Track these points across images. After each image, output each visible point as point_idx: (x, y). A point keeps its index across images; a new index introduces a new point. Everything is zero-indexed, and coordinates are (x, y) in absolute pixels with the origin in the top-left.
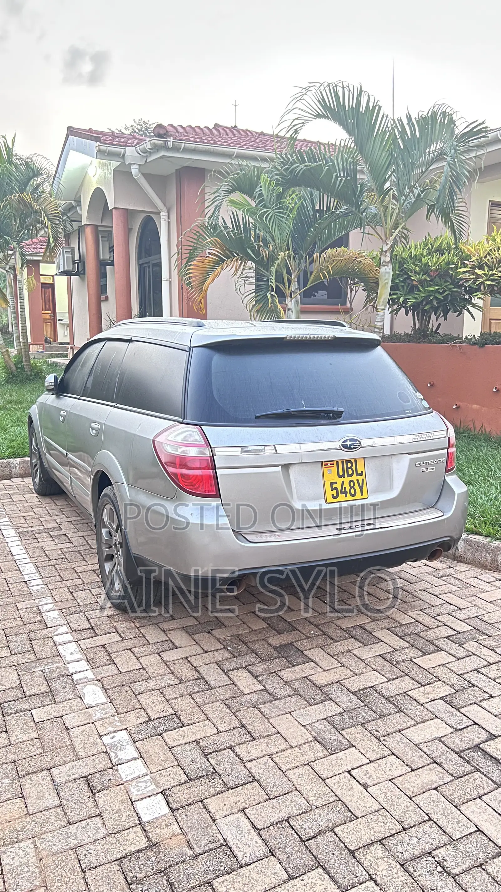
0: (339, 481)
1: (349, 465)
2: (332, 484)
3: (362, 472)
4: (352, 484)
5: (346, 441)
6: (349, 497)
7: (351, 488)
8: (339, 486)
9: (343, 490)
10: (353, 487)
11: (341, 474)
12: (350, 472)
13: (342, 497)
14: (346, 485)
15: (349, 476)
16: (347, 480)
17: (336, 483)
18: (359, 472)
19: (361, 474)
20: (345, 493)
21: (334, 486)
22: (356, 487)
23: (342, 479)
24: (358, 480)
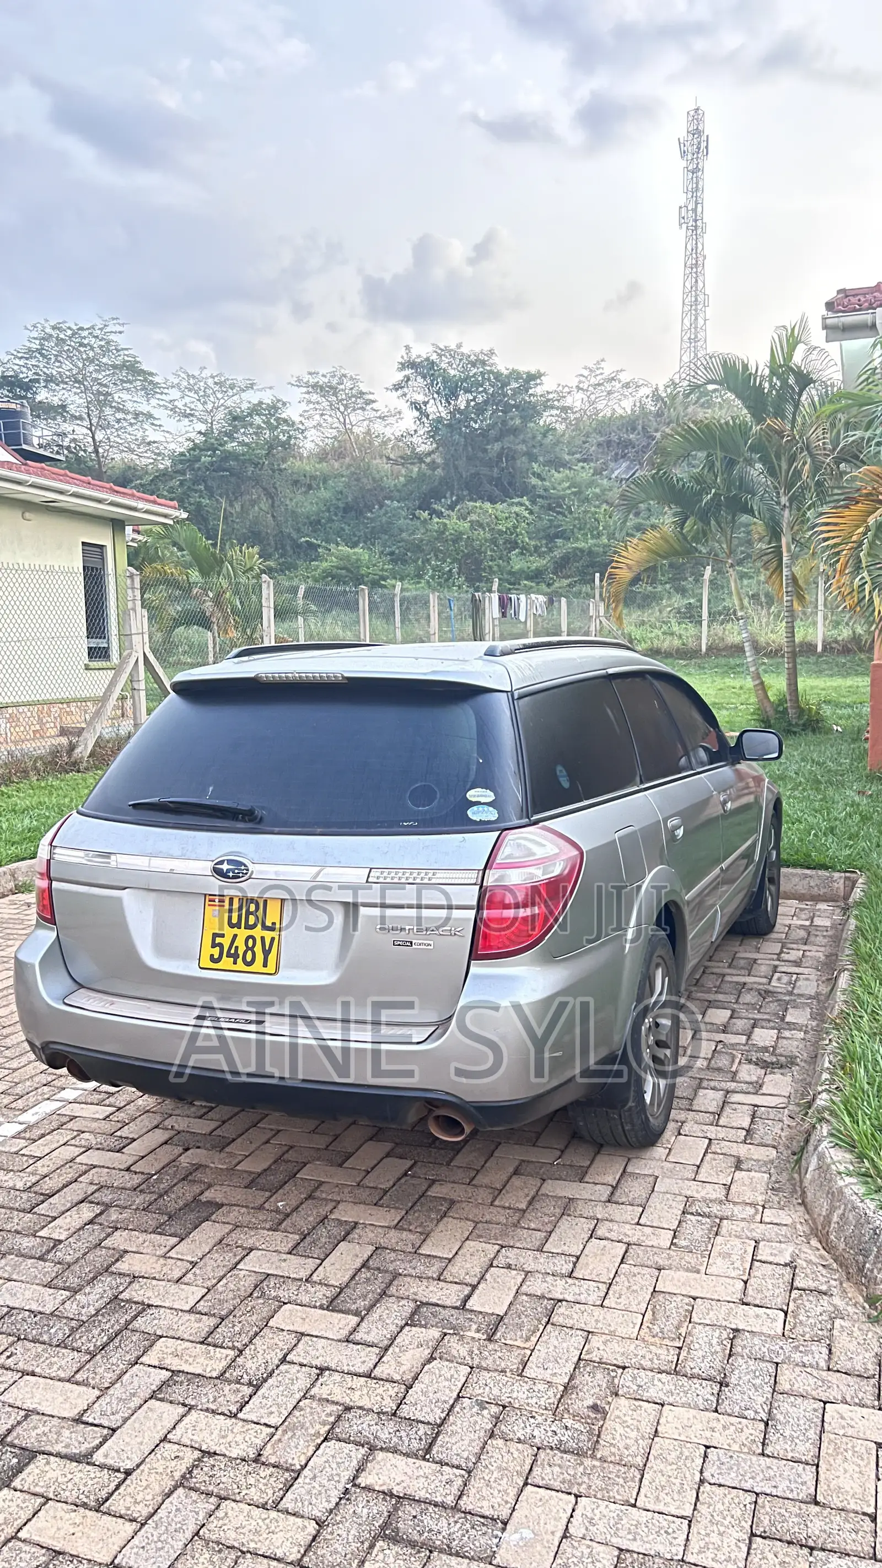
0: (229, 932)
1: (252, 907)
2: (215, 935)
3: (274, 924)
4: (250, 943)
5: (221, 862)
6: (240, 965)
7: (248, 948)
8: (226, 942)
9: (233, 951)
10: (252, 949)
11: (235, 920)
12: (252, 920)
13: (227, 962)
14: (240, 943)
15: (248, 927)
16: (243, 933)
18: (268, 923)
20: (235, 956)
21: (218, 940)
22: (258, 949)
23: (235, 930)
24: (263, 938)
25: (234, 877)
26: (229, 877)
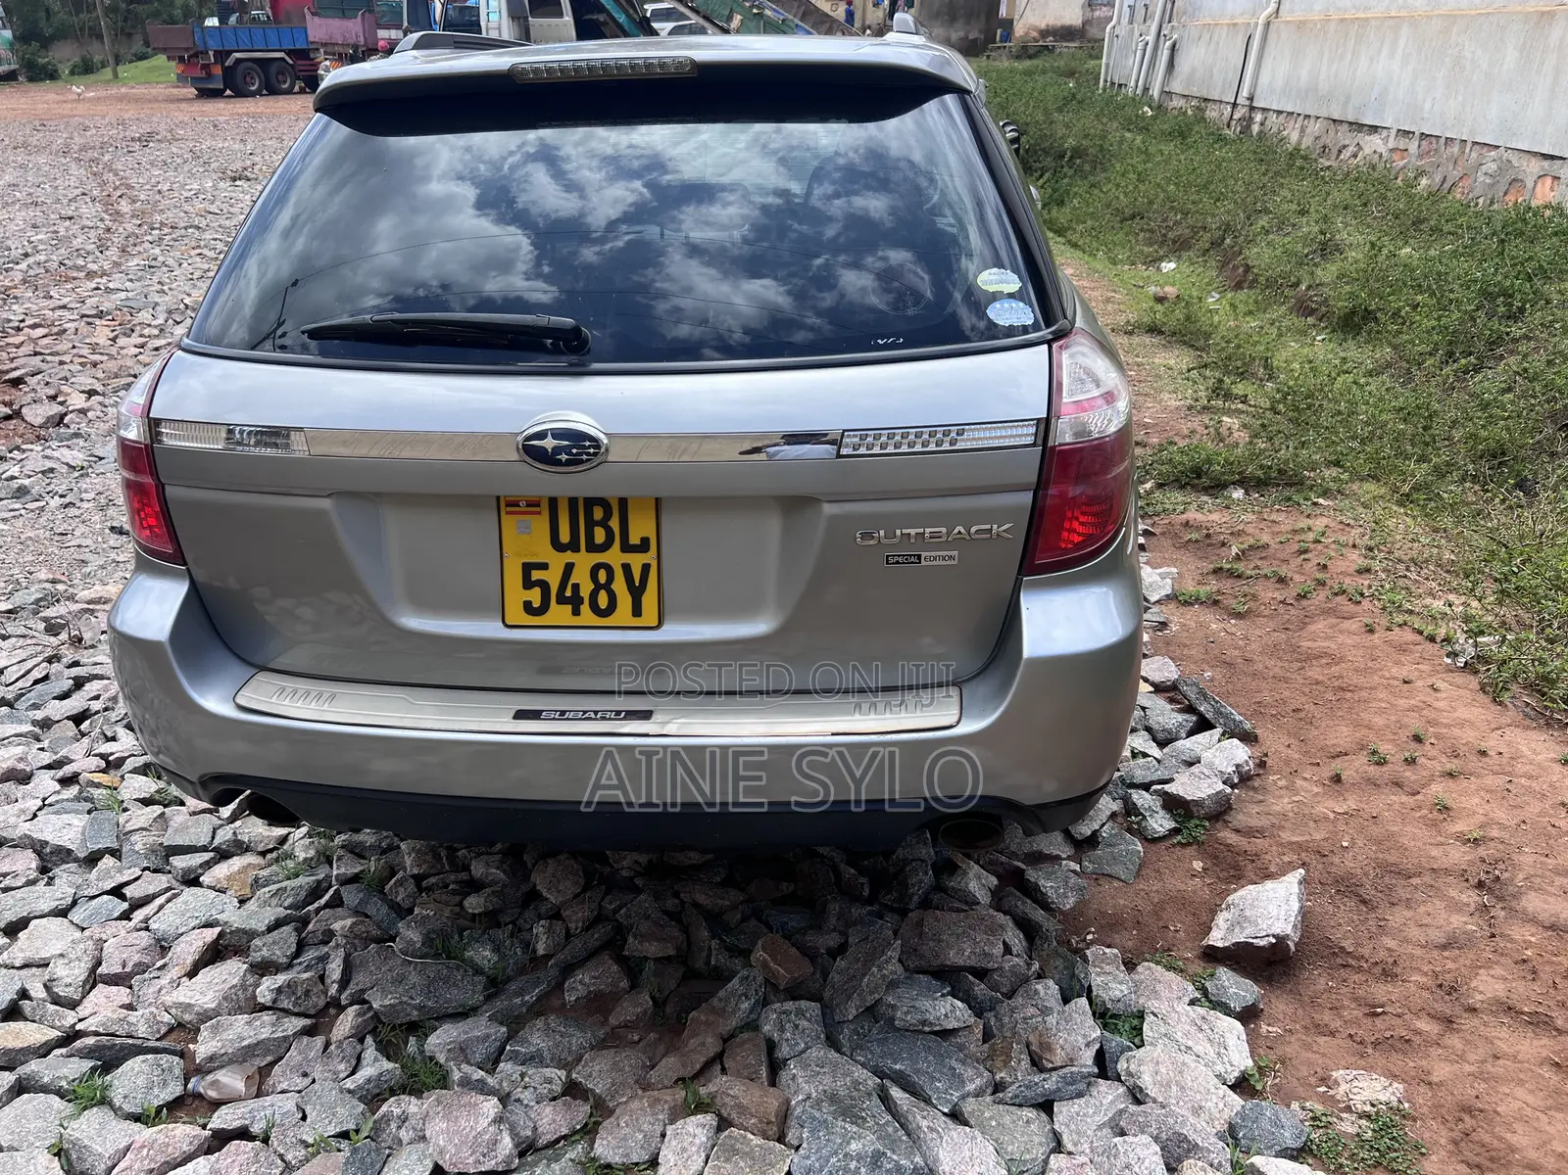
0: (557, 561)
1: (598, 514)
2: (527, 568)
3: (645, 541)
4: (602, 576)
5: (541, 435)
6: (587, 615)
7: (598, 587)
8: (553, 577)
9: (568, 593)
10: (607, 587)
11: (565, 537)
12: (600, 536)
13: (559, 613)
14: (582, 578)
15: (593, 548)
16: (584, 561)
17: (544, 566)
18: (634, 540)
19: (643, 546)
20: (575, 602)
21: (536, 575)
22: (620, 586)
23: (569, 557)
24: (626, 568)
25: (568, 463)
26: (559, 463)
